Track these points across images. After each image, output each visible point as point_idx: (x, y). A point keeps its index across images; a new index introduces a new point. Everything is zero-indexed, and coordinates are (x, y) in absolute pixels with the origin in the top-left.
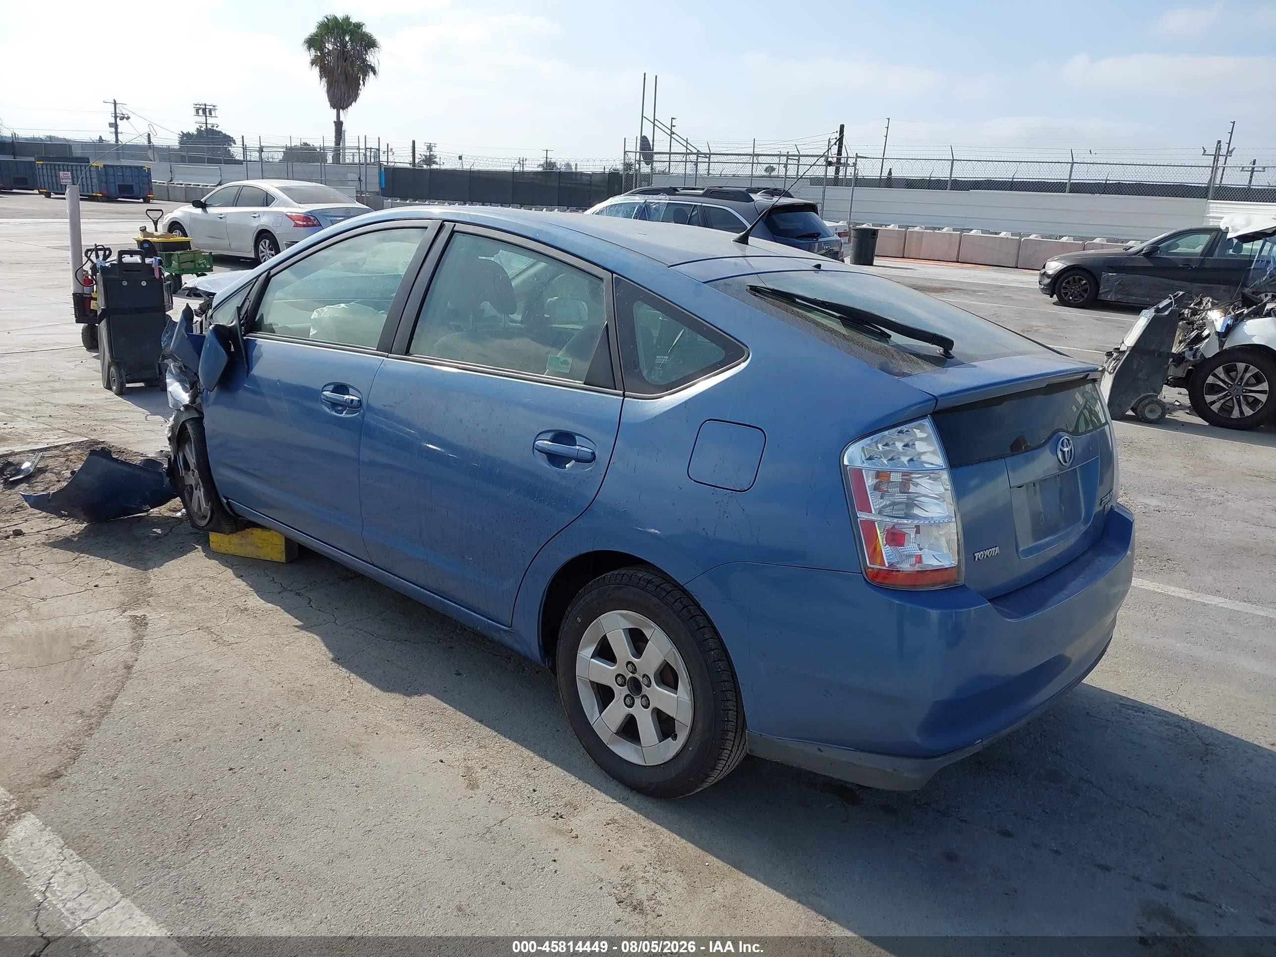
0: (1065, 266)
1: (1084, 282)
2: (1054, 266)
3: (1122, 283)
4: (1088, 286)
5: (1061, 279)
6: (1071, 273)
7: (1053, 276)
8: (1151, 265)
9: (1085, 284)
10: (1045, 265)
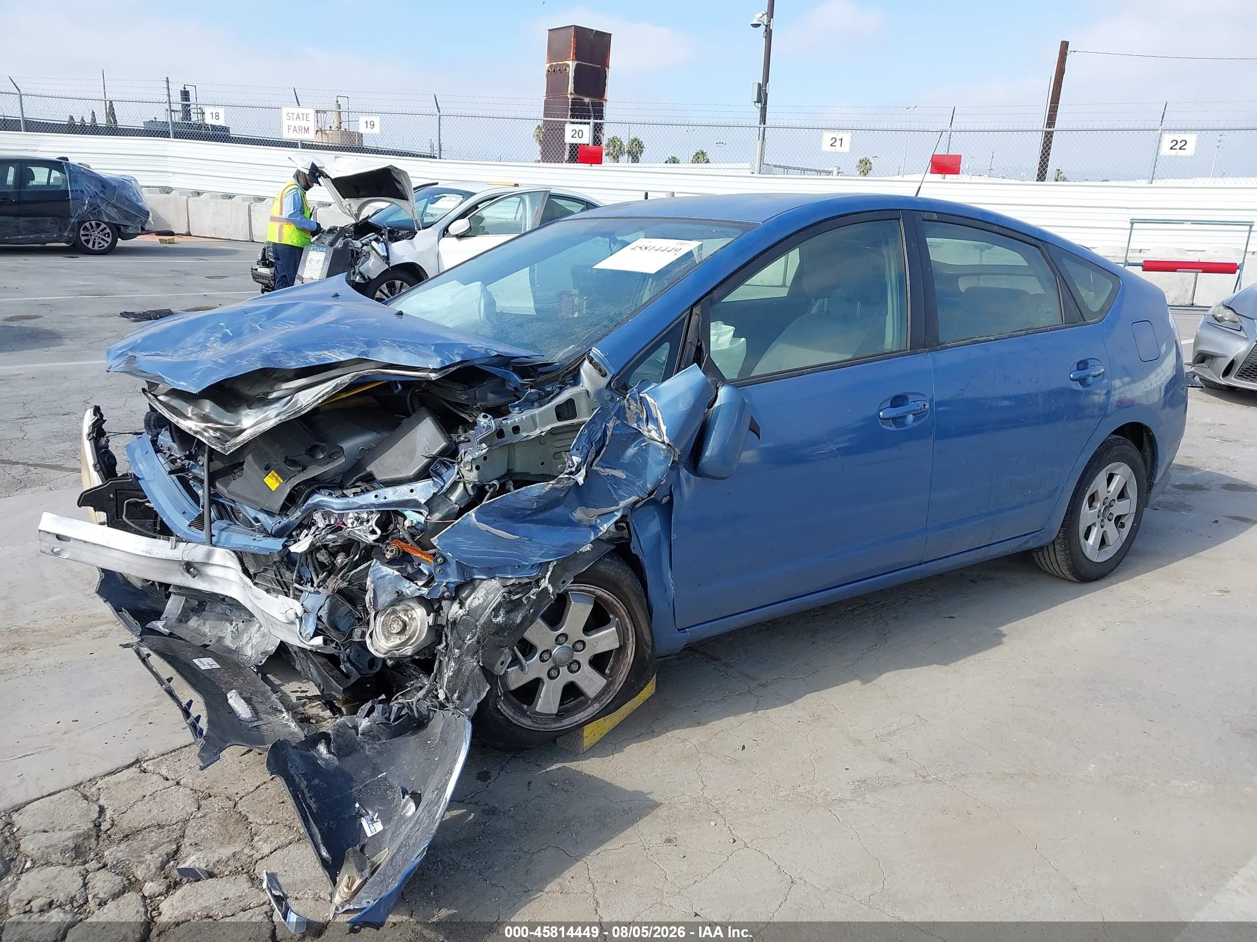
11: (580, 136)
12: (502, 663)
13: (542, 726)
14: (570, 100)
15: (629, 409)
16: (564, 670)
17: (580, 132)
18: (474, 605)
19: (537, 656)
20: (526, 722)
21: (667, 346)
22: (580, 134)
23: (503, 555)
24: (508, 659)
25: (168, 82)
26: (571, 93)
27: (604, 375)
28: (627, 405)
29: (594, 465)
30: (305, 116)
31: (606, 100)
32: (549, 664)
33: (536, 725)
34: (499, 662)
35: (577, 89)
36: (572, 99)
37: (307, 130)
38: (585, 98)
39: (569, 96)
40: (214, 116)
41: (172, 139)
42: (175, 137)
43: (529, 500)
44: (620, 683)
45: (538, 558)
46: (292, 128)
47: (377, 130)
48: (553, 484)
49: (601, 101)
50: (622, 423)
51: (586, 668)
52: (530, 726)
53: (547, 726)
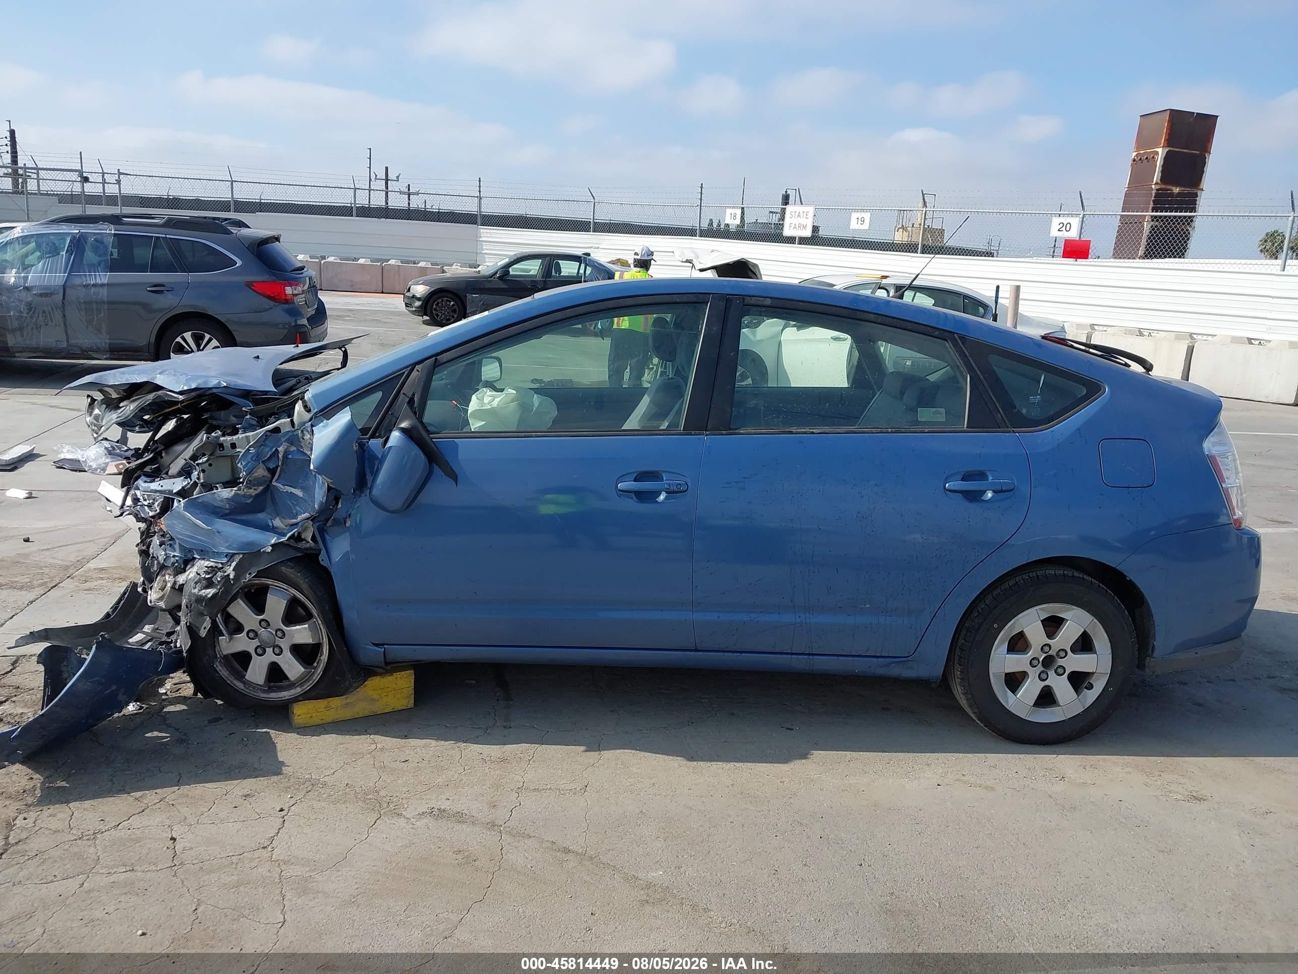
0: (433, 289)
1: (452, 303)
2: (420, 290)
3: (485, 303)
4: (456, 307)
5: (431, 301)
6: (439, 295)
7: (423, 299)
8: (505, 286)
9: (453, 305)
10: (409, 288)
11: (1068, 229)
12: (205, 628)
13: (252, 692)
14: (1154, 192)
15: (303, 439)
16: (269, 651)
17: (1068, 226)
18: (190, 577)
19: (245, 633)
20: (239, 685)
21: (379, 395)
22: (1066, 227)
23: (200, 540)
24: (208, 626)
25: (702, 187)
26: (1156, 183)
27: (309, 411)
28: (300, 435)
29: (273, 481)
30: (805, 214)
31: (1202, 190)
32: (256, 643)
33: (247, 690)
34: (203, 627)
35: (1164, 178)
36: (1157, 190)
37: (805, 227)
38: (1174, 188)
39: (1153, 186)
40: (733, 216)
41: (698, 238)
42: (701, 236)
43: (222, 501)
44: (319, 675)
45: (224, 549)
46: (793, 226)
47: (866, 226)
48: (235, 490)
49: (1195, 191)
50: (298, 450)
51: (287, 654)
52: (242, 690)
53: (256, 694)
